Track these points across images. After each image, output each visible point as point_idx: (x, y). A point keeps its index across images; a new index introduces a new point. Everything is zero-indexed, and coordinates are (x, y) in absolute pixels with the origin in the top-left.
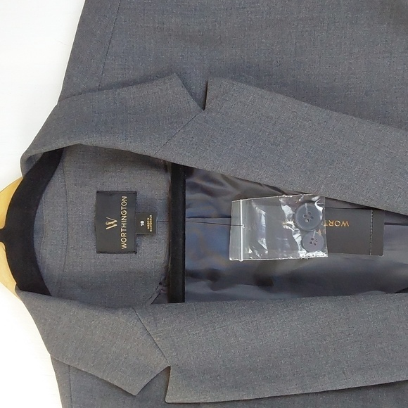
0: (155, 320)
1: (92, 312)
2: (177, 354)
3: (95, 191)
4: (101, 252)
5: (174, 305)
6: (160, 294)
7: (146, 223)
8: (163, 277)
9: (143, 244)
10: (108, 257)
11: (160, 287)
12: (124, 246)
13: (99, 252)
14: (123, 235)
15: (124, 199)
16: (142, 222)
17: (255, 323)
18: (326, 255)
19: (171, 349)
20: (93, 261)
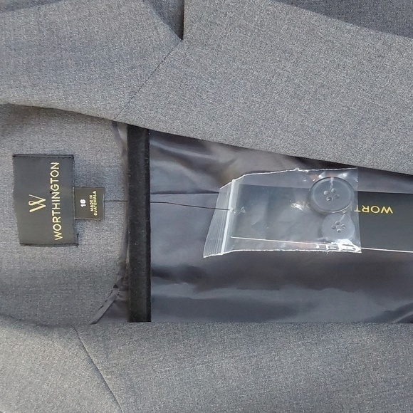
0: (106, 347)
1: (15, 332)
2: (136, 401)
3: (11, 154)
4: (26, 245)
5: (135, 325)
6: (114, 302)
7: (88, 203)
8: (119, 278)
9: (87, 232)
10: (37, 251)
11: (116, 292)
12: (58, 236)
13: (24, 244)
14: (56, 220)
15: (55, 166)
16: (83, 201)
17: (254, 360)
18: (358, 249)
19: (127, 393)
20: (17, 256)
